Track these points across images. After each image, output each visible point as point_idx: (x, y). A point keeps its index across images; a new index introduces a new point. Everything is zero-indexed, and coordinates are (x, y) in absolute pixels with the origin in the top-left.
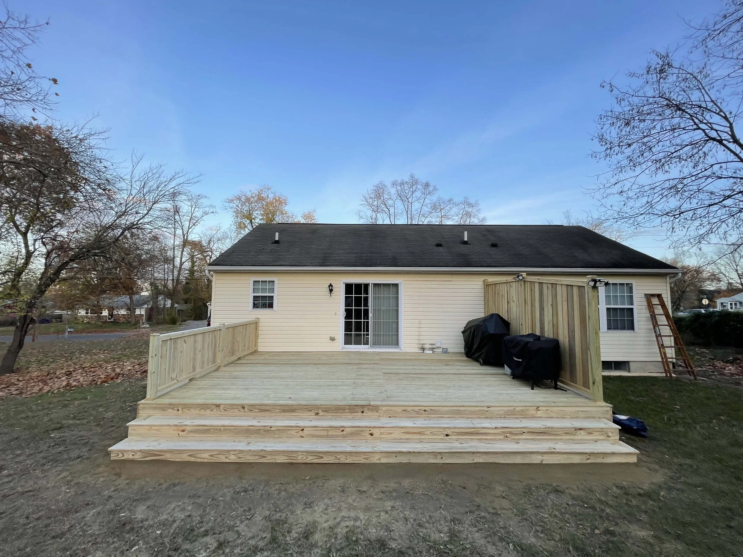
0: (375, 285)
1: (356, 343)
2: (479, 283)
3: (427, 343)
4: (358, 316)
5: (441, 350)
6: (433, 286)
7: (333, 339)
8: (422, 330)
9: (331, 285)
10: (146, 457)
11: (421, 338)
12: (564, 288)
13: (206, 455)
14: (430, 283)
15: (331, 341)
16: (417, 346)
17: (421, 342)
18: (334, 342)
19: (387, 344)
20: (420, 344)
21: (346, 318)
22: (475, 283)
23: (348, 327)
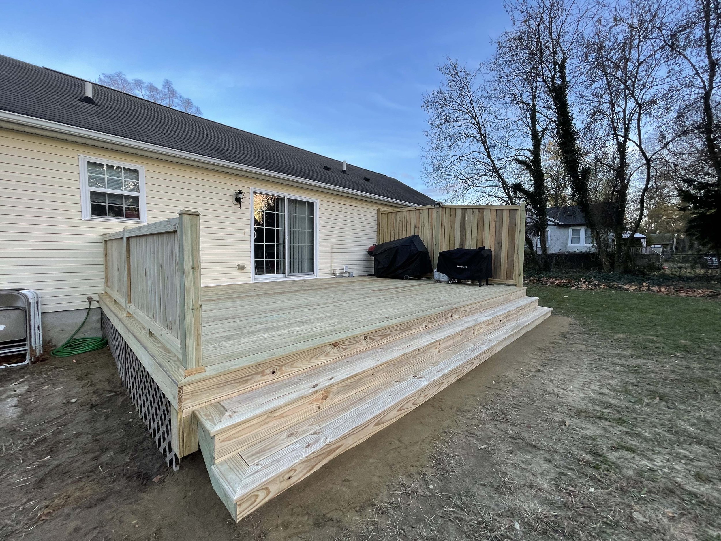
0: (291, 201)
1: (268, 272)
2: (372, 211)
3: (338, 268)
4: (270, 238)
5: (347, 275)
6: (344, 210)
7: (241, 268)
8: (334, 255)
9: (240, 192)
10: (313, 468)
11: (333, 263)
12: (494, 213)
13: (394, 413)
14: (340, 206)
15: (239, 271)
16: (330, 272)
17: (333, 268)
18: (244, 271)
19: (302, 271)
20: (332, 269)
21: (256, 240)
22: (370, 211)
23: (258, 251)
